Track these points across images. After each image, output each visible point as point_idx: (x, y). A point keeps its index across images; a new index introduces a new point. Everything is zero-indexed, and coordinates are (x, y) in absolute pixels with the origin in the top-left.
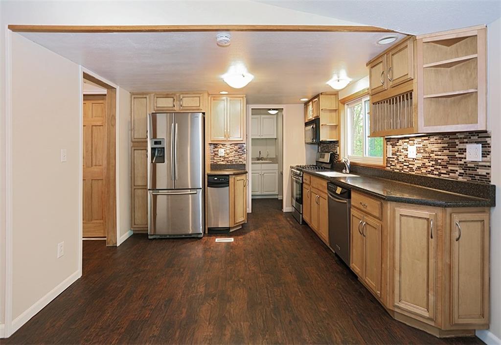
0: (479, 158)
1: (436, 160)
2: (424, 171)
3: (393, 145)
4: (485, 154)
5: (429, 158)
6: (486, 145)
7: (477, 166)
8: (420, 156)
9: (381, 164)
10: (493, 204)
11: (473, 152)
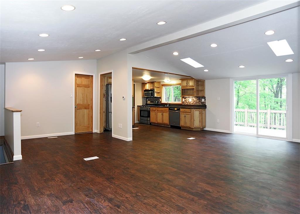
0: (204, 101)
1: (196, 102)
2: (193, 104)
3: (185, 99)
4: (205, 100)
5: (195, 102)
6: (205, 99)
7: (204, 102)
8: (192, 101)
9: (181, 103)
10: (206, 108)
11: (203, 100)
